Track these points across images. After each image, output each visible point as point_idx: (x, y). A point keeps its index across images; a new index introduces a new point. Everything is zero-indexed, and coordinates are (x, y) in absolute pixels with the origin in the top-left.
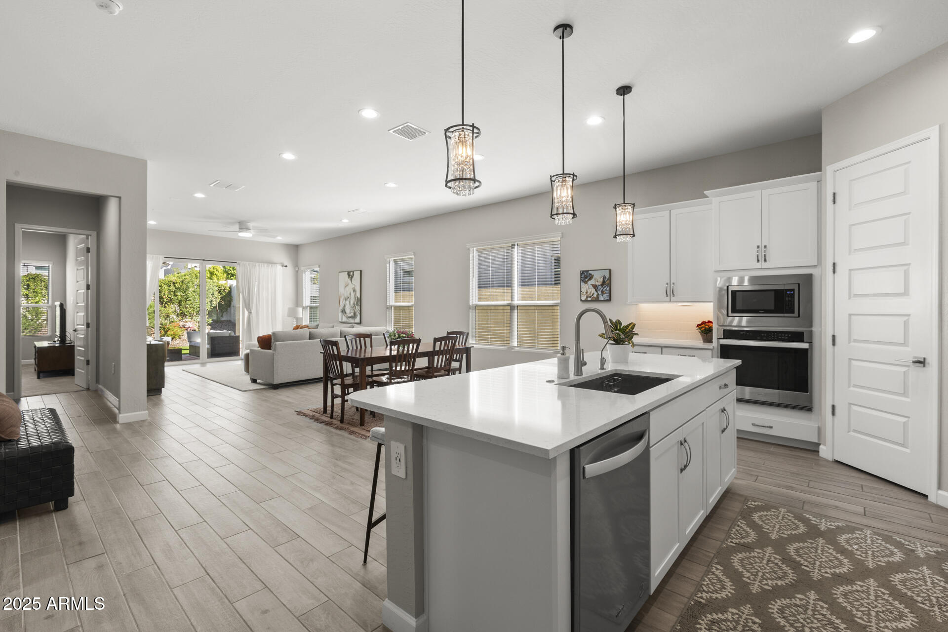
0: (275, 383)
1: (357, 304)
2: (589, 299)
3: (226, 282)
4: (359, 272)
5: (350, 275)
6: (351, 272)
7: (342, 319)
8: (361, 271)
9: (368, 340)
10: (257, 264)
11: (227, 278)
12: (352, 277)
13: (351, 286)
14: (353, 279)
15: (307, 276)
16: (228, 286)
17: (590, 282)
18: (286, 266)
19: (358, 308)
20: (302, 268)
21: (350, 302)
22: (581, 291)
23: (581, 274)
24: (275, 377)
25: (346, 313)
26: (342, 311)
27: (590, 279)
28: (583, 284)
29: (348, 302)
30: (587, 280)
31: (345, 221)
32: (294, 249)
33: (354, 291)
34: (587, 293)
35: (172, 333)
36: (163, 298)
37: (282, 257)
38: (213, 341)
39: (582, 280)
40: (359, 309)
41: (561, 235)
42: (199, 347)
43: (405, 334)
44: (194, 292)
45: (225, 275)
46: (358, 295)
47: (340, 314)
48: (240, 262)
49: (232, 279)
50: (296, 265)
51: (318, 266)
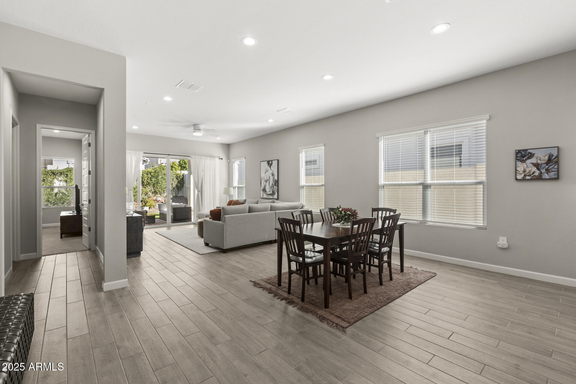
0: (225, 249)
1: (275, 185)
2: (528, 178)
3: (180, 172)
4: (277, 161)
5: (270, 163)
6: (270, 161)
7: (263, 196)
8: (278, 160)
9: (309, 216)
10: (203, 157)
11: (181, 170)
12: (271, 165)
13: (270, 172)
14: (272, 167)
15: (236, 166)
16: (182, 174)
17: (529, 161)
18: (222, 159)
19: (276, 187)
20: (233, 160)
21: (269, 183)
22: (516, 170)
23: (517, 154)
24: (225, 243)
25: (266, 191)
26: (263, 190)
27: (529, 158)
28: (519, 163)
29: (267, 184)
30: (524, 159)
31: (271, 121)
32: (228, 147)
33: (273, 175)
34: (524, 171)
35: (149, 204)
36: (144, 182)
37: (220, 152)
38: (175, 210)
39: (518, 160)
40: (277, 189)
41: (489, 117)
42: (166, 215)
43: (349, 211)
44: (162, 178)
45: (180, 168)
46: (276, 178)
47: (262, 192)
48: (192, 156)
49: (184, 170)
50: (228, 158)
51: (244, 158)
